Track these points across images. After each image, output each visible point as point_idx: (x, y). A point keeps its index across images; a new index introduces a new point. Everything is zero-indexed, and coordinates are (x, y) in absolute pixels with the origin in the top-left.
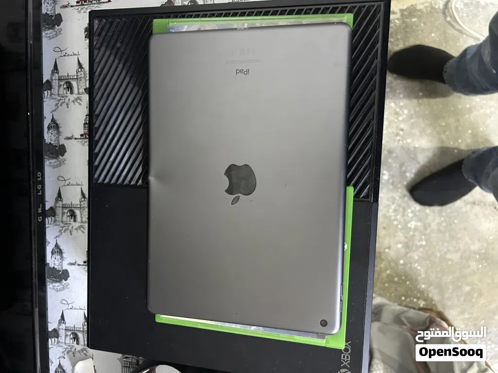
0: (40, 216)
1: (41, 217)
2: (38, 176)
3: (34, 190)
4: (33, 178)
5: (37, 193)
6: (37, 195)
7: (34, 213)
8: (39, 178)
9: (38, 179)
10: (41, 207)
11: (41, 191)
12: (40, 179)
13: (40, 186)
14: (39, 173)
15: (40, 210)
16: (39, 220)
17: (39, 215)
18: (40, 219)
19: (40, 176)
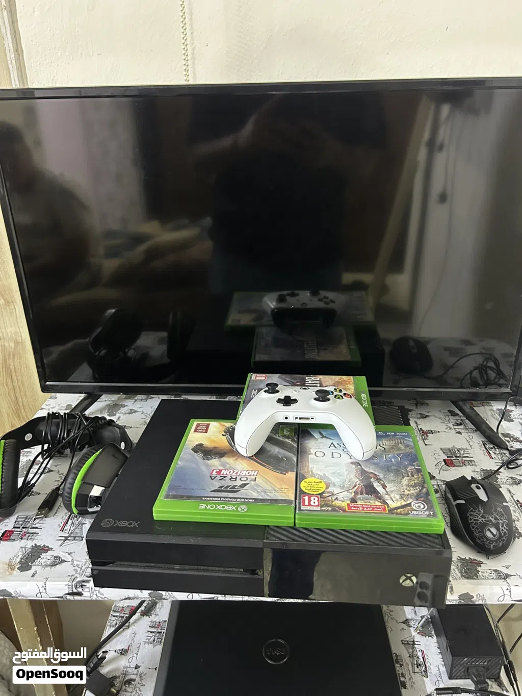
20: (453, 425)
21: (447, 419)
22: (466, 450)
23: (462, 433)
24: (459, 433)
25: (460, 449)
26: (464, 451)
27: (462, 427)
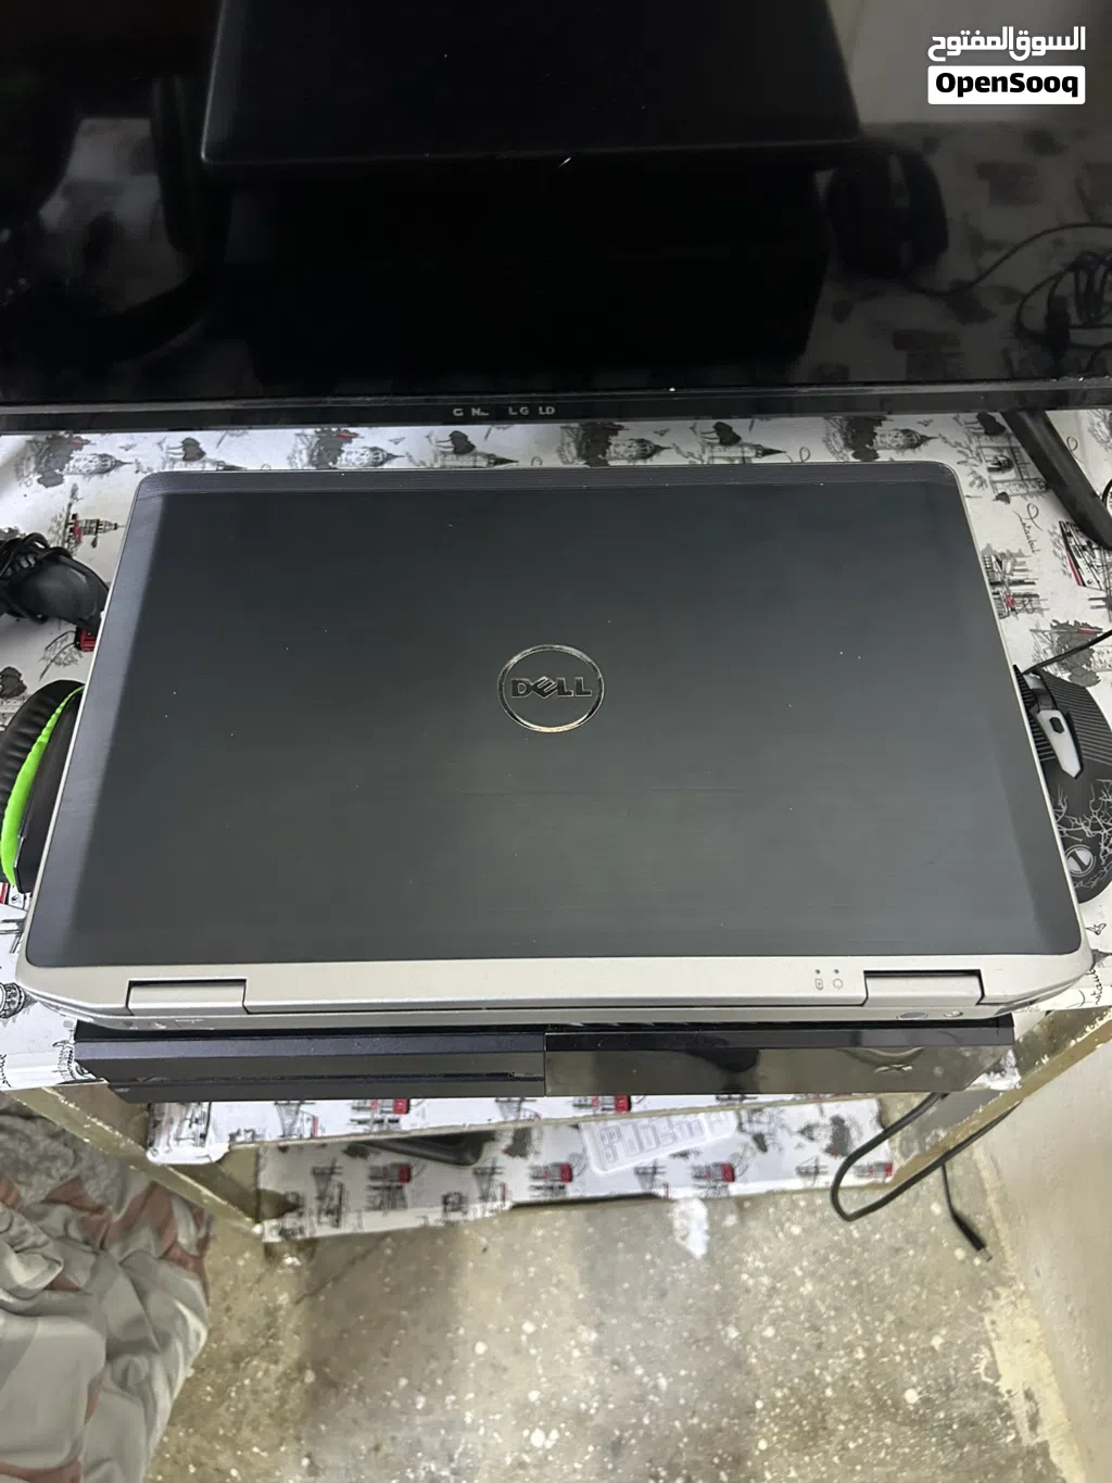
0: (463, 411)
1: (461, 414)
2: (548, 409)
3: (518, 399)
4: (545, 398)
5: (513, 405)
6: (509, 405)
7: (472, 400)
8: (544, 410)
9: (541, 409)
10: (483, 414)
11: (515, 413)
12: (541, 413)
13: (524, 410)
14: (553, 410)
15: (475, 412)
16: (455, 410)
17: (467, 411)
18: (458, 412)
19: (548, 413)
20: (990, 470)
21: (973, 447)
22: (1019, 560)
23: (1013, 499)
24: (1004, 497)
25: (1003, 555)
26: (1014, 564)
27: (1011, 474)
